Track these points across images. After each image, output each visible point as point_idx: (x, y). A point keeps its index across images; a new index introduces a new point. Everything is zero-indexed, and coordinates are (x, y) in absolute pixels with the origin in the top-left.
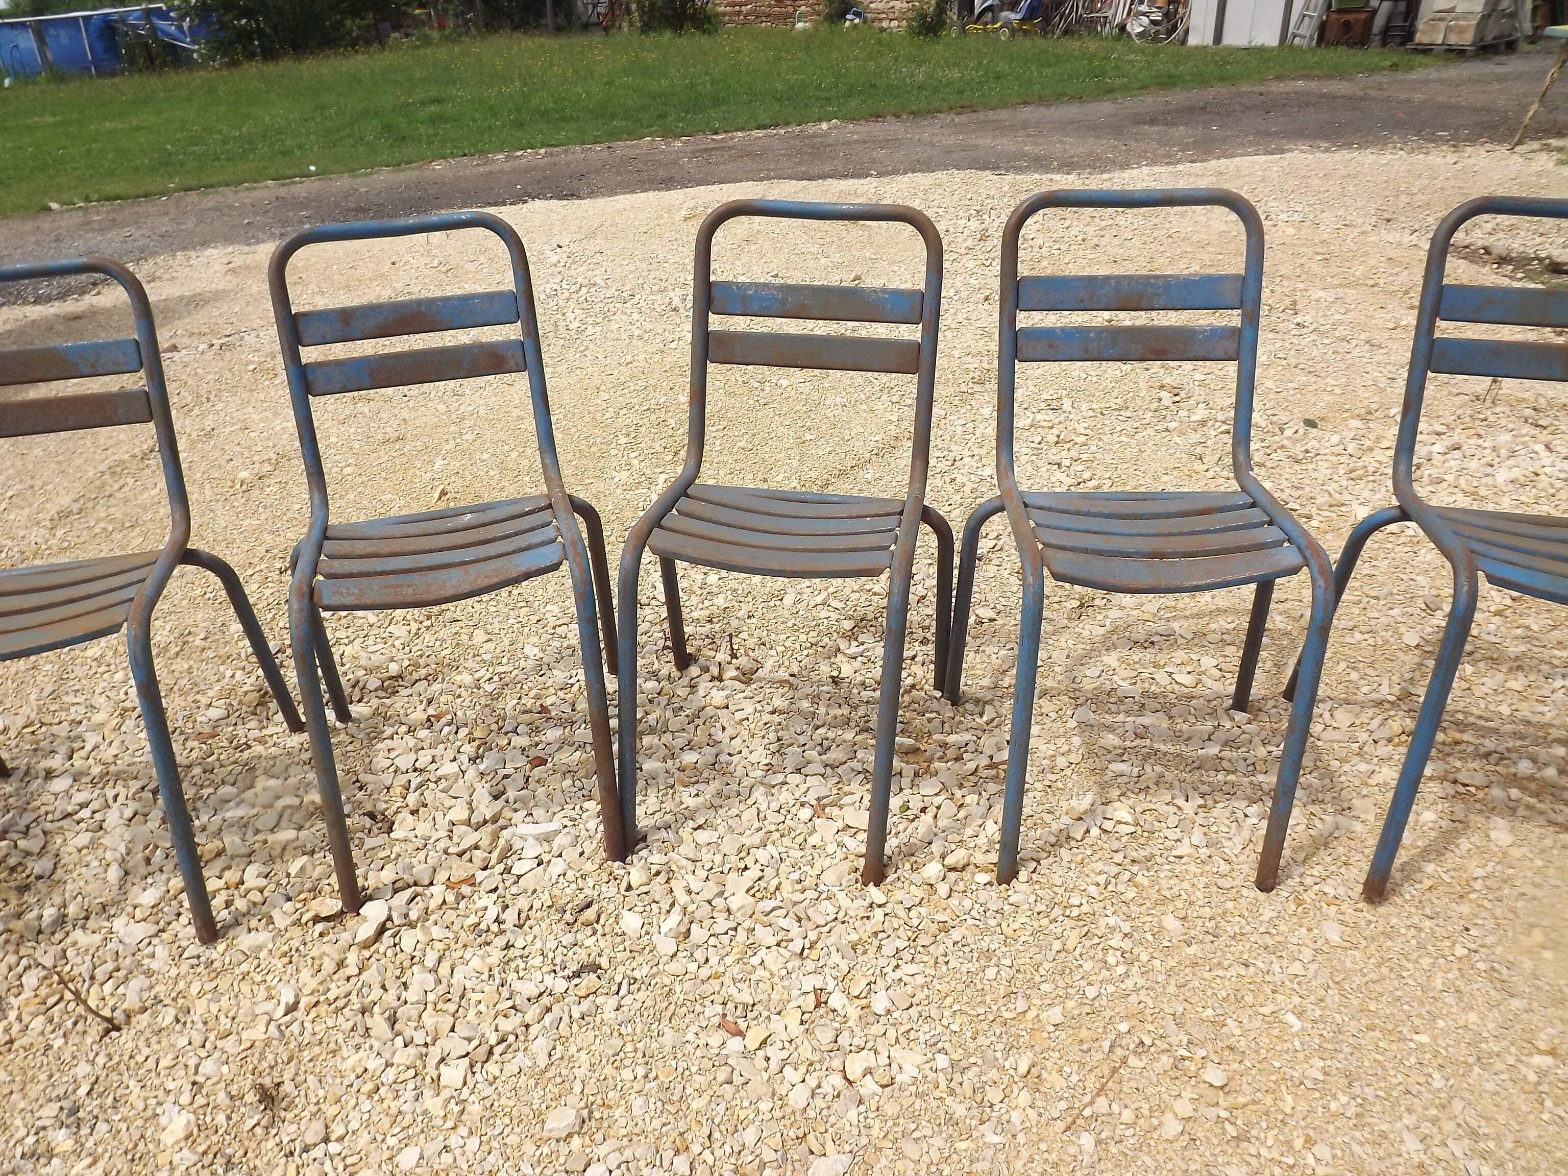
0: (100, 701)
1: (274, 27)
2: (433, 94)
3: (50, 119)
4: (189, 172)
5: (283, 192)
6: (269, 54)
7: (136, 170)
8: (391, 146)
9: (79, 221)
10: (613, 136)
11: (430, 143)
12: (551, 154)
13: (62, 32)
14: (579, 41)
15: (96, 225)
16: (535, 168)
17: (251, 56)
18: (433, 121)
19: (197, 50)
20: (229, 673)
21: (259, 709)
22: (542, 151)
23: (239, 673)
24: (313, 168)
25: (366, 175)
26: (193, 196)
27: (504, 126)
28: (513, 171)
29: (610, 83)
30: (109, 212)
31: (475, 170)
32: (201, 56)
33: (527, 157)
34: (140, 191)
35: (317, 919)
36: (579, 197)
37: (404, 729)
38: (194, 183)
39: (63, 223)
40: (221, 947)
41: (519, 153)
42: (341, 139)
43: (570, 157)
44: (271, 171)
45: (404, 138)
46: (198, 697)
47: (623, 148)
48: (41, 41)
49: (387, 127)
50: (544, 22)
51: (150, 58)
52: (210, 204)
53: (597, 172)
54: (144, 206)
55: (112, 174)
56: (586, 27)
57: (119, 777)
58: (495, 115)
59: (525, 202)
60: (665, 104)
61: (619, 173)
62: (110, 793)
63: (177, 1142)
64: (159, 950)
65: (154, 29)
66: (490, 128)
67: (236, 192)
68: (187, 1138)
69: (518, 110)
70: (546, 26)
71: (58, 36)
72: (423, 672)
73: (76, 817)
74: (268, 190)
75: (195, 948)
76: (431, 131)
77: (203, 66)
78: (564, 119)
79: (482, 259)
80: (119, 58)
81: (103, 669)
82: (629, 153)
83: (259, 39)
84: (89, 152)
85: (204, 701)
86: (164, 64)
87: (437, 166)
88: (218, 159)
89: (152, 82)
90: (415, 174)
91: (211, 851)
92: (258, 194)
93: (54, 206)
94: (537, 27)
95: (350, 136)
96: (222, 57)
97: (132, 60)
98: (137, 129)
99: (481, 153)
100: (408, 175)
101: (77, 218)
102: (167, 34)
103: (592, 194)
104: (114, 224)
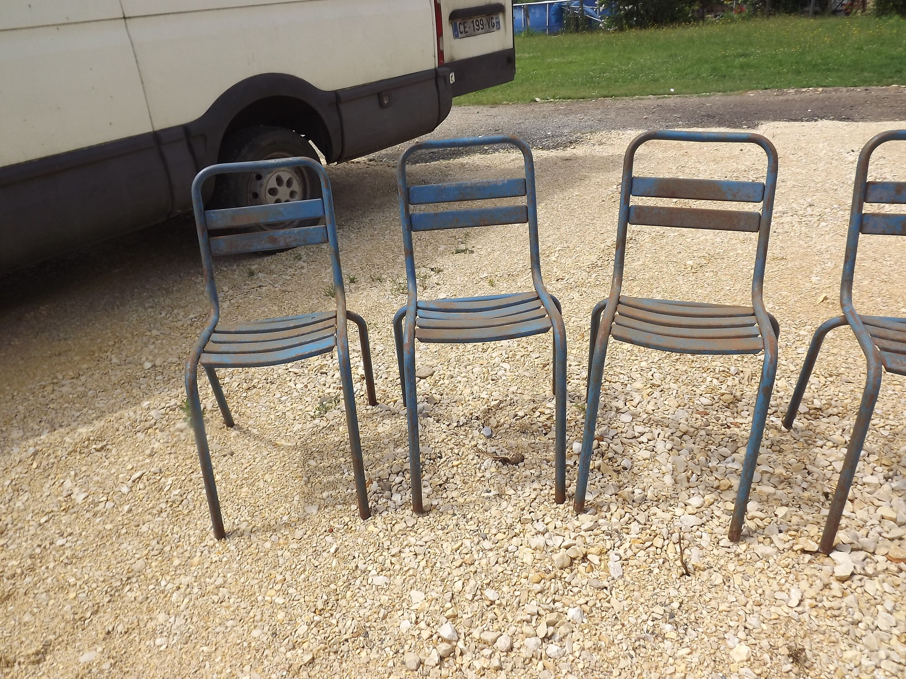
0: (636, 375)
1: (647, 11)
2: (740, 51)
3: (527, 55)
4: (602, 87)
5: (660, 102)
6: (642, 24)
7: (575, 84)
8: (717, 80)
9: (553, 108)
10: (866, 82)
11: (741, 80)
12: (826, 92)
13: (537, 11)
14: (832, 21)
15: (562, 111)
16: (817, 99)
17: (631, 27)
18: (742, 67)
19: (603, 23)
20: (709, 379)
21: (731, 405)
22: (820, 89)
23: (715, 381)
24: (672, 90)
25: (707, 96)
26: (609, 101)
27: (788, 72)
28: (802, 100)
29: (860, 48)
30: (567, 105)
31: (776, 98)
32: (604, 25)
33: (809, 92)
34: (579, 95)
35: (804, 551)
36: (853, 120)
37: (830, 444)
38: (606, 93)
39: (545, 109)
40: (743, 547)
41: (804, 90)
42: (686, 74)
43: (839, 94)
44: (648, 90)
45: (725, 76)
46: (694, 388)
47: (876, 91)
48: (527, 15)
49: (714, 69)
50: (806, 9)
51: (577, 26)
52: (621, 106)
53: (861, 104)
54: (583, 104)
55: (563, 86)
56: (835, 13)
57: (658, 423)
58: (781, 65)
59: (816, 121)
60: (900, 63)
61: (877, 106)
62: (656, 432)
63: (742, 661)
64: (704, 535)
65: (583, 10)
66: (779, 73)
67: (633, 100)
68: (747, 661)
69: (797, 63)
70: (808, 12)
71: (535, 13)
72: (835, 411)
73: (639, 440)
74: (650, 101)
75: (725, 541)
76: (742, 73)
77: (604, 31)
78: (829, 70)
79: (800, 153)
80: (561, 26)
81: (633, 358)
82: (882, 94)
83: (637, 17)
84: (549, 73)
85: (698, 392)
86: (584, 29)
87: (751, 94)
88: (616, 81)
89: (579, 39)
90: (738, 98)
91: (725, 485)
92: (646, 102)
93: (538, 99)
94: (803, 12)
95: (691, 73)
96: (615, 26)
97: (568, 26)
98: (571, 63)
99: (780, 88)
100: (733, 98)
101: (551, 107)
102: (588, 13)
103: (863, 119)
104: (571, 112)
